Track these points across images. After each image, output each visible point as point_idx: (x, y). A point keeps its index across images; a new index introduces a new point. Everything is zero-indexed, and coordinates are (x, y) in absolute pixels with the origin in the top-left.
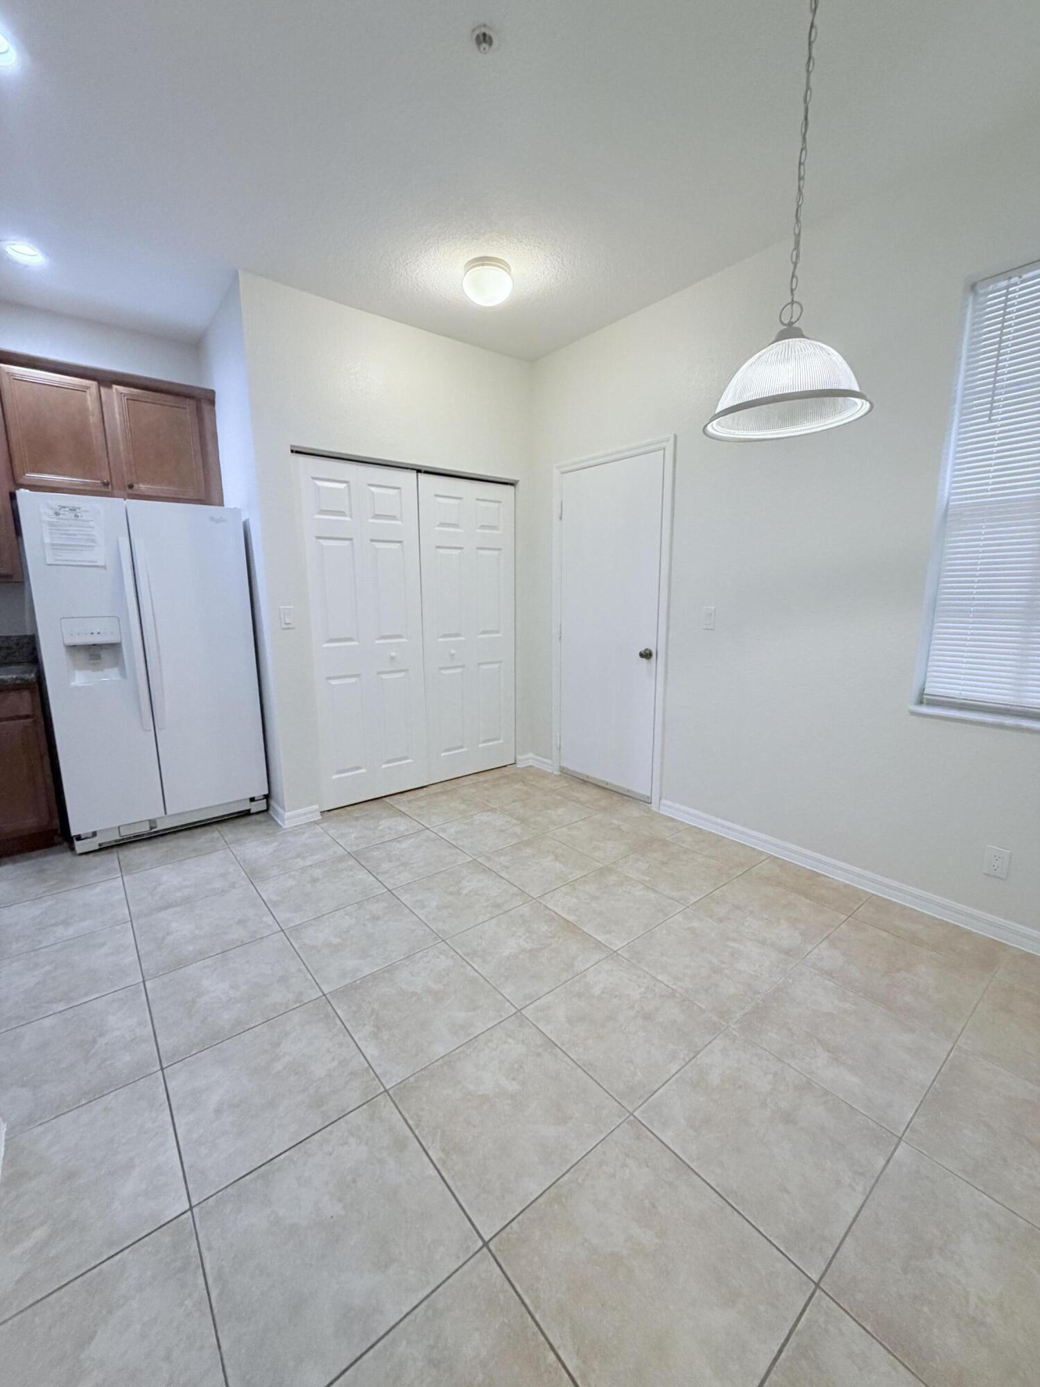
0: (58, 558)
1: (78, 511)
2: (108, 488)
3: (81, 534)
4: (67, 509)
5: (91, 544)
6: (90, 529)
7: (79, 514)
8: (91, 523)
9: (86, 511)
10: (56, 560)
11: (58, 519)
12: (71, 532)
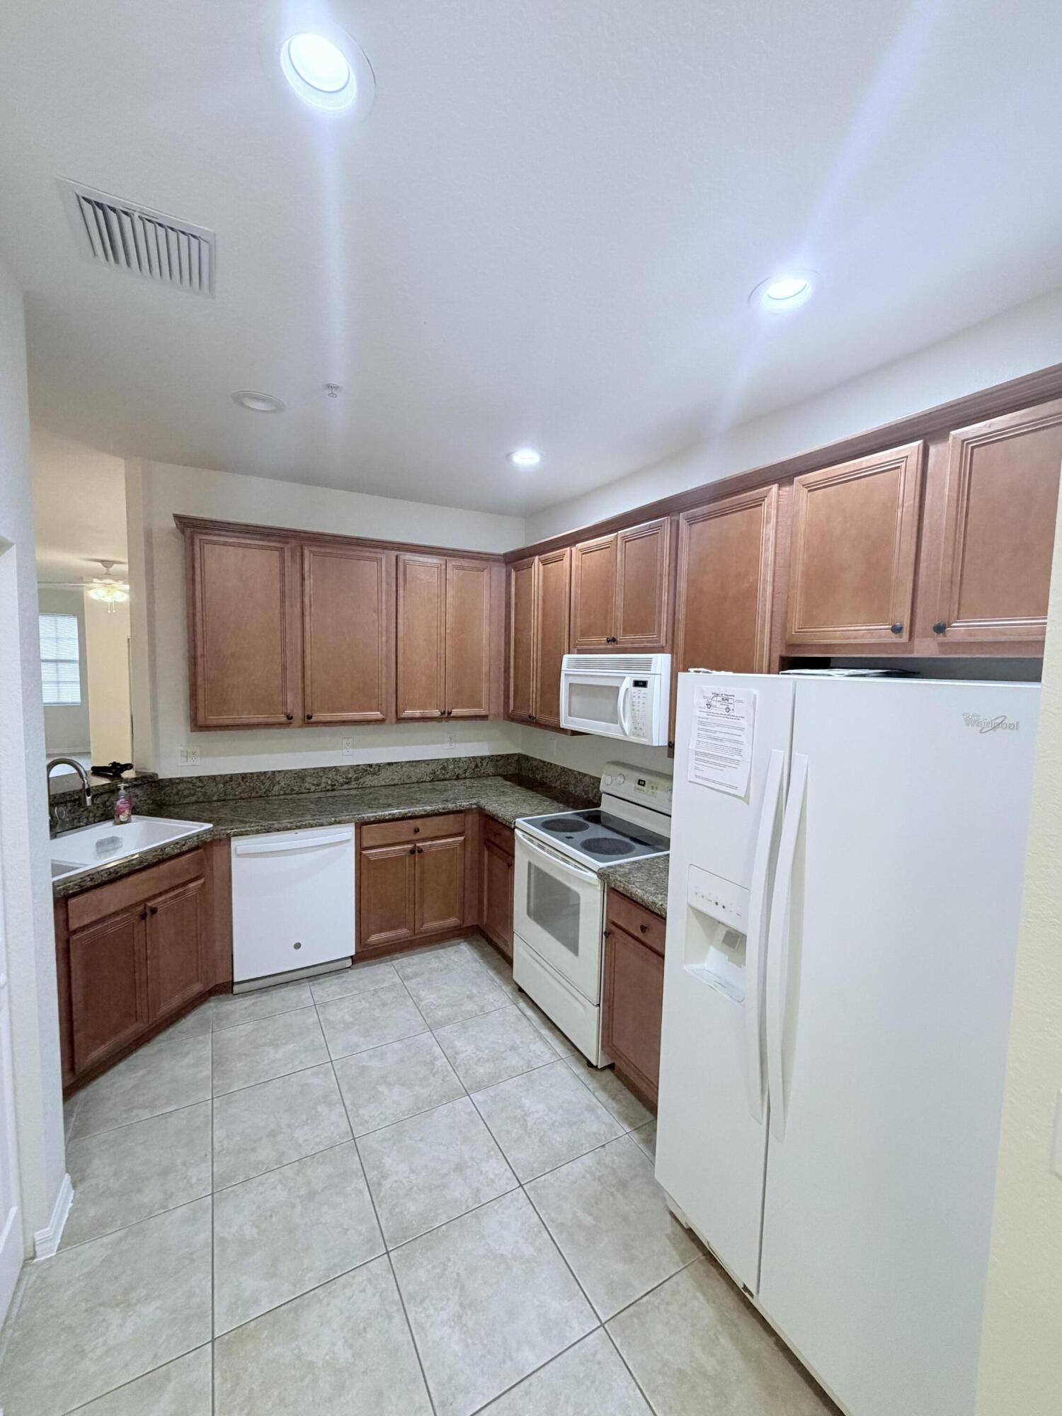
0: (699, 773)
1: (730, 701)
2: (901, 637)
3: (729, 741)
4: (720, 699)
5: (736, 757)
6: (738, 732)
7: (731, 707)
8: (742, 720)
9: (740, 701)
10: (697, 776)
11: (708, 714)
12: (717, 735)
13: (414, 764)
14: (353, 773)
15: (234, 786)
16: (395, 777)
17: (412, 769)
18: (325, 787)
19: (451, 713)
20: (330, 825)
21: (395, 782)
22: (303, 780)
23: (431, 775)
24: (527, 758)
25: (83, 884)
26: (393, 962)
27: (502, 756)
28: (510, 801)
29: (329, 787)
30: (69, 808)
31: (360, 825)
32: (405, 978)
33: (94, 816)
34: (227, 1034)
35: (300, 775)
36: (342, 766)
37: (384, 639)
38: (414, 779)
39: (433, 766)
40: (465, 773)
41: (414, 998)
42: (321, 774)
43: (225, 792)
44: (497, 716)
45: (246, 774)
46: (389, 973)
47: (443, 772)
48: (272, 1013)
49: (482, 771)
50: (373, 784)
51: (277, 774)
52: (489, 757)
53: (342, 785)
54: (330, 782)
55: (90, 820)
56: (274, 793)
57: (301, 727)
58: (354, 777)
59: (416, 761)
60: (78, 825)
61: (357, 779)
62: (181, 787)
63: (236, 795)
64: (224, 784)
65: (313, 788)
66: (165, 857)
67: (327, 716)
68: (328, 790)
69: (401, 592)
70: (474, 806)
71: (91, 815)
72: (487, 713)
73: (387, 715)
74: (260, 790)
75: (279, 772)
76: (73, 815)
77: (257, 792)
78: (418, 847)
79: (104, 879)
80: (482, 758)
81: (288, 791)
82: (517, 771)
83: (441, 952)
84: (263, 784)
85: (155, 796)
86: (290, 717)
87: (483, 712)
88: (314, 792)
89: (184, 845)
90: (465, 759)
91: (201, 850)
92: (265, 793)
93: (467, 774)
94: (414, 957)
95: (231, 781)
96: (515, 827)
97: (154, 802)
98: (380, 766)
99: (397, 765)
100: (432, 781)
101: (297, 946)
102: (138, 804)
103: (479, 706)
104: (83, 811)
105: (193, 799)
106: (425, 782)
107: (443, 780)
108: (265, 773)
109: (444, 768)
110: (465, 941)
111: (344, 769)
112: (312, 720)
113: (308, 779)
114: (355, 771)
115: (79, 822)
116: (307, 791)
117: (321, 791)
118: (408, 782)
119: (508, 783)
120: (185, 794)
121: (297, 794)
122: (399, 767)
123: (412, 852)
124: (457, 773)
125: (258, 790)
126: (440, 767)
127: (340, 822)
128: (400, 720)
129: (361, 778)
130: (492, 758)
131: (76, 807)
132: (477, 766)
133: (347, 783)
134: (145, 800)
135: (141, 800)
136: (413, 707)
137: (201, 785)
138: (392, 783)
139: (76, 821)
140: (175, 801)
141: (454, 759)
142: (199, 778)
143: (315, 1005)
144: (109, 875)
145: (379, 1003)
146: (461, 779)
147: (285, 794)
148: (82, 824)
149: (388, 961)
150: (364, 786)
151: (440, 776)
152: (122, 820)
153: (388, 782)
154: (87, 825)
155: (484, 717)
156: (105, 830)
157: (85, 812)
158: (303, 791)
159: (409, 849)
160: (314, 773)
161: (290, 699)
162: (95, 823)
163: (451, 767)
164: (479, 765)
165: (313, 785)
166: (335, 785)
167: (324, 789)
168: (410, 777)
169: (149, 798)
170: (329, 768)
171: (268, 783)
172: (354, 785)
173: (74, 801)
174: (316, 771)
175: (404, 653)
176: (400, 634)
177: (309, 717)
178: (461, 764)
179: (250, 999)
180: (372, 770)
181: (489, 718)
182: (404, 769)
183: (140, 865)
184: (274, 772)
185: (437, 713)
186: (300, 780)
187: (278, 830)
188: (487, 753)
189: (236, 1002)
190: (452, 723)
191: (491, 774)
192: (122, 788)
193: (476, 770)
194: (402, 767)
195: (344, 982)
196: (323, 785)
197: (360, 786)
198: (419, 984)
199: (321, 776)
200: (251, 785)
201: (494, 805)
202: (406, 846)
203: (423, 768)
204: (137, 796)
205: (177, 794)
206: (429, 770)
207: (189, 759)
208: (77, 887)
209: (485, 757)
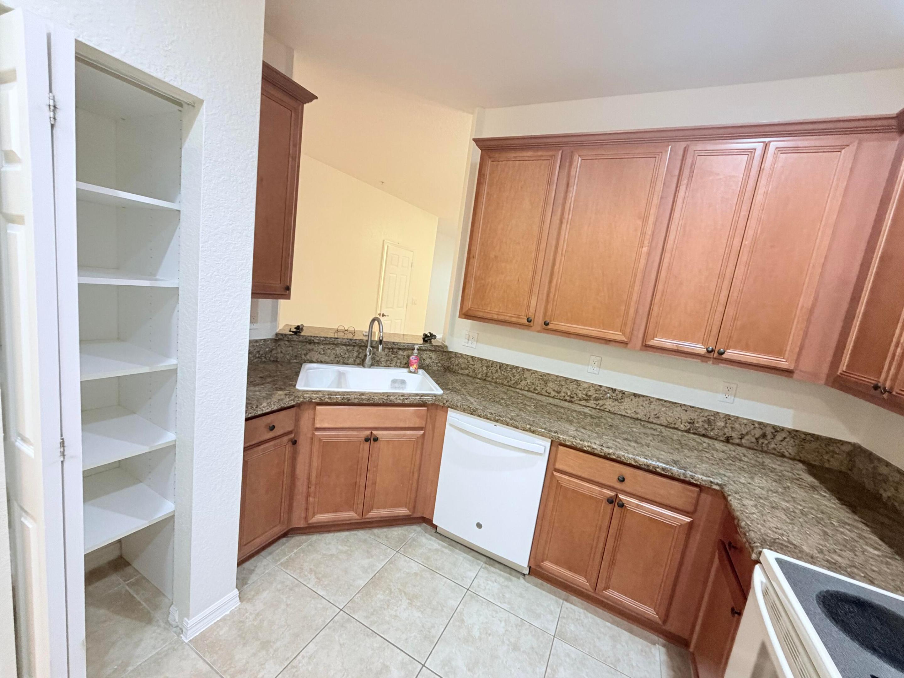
13: (668, 405)
14: (594, 392)
15: (494, 372)
16: (639, 411)
17: (663, 409)
18: (564, 397)
19: (723, 353)
20: (524, 430)
21: (639, 416)
22: (546, 383)
23: (687, 424)
24: (870, 456)
25: (323, 399)
26: (565, 603)
27: (816, 438)
28: (786, 510)
29: (568, 398)
30: (386, 352)
31: (556, 444)
32: (559, 635)
33: (400, 363)
34: (402, 562)
35: (545, 378)
36: (584, 382)
37: (645, 249)
38: (663, 421)
39: (694, 416)
40: (741, 439)
41: (549, 670)
42: (563, 383)
43: (487, 374)
44: (814, 376)
45: (503, 364)
46: (551, 613)
47: (706, 426)
48: (439, 570)
49: (773, 446)
50: (612, 410)
51: (526, 372)
52: (790, 432)
53: (580, 400)
54: (569, 394)
55: (398, 364)
56: (520, 386)
57: (538, 331)
58: (594, 396)
59: (670, 402)
60: (389, 365)
61: (596, 399)
62: (461, 360)
63: (493, 379)
64: (488, 367)
65: (553, 394)
66: (388, 401)
67: (564, 326)
68: (566, 400)
69: (681, 193)
70: (717, 487)
71: (399, 361)
72: (792, 367)
73: (630, 339)
74: (511, 380)
75: (528, 370)
76: (387, 358)
77: (508, 382)
78: (620, 500)
79: (338, 400)
80: (777, 430)
81: (532, 389)
82: (843, 468)
83: (626, 635)
84: (514, 376)
85: (444, 362)
86: (530, 320)
87: (784, 364)
88: (553, 397)
89: (406, 399)
90: (745, 421)
91: (425, 409)
92: (514, 384)
93: (743, 441)
94: (589, 615)
95: (492, 367)
96: (758, 562)
97: (443, 366)
98: (624, 393)
99: (644, 399)
100: (688, 431)
101: (479, 526)
102: (431, 364)
103: (780, 353)
104: (394, 357)
105: (466, 372)
106: (677, 429)
107: (704, 436)
108: (517, 367)
109: (709, 422)
110: (664, 646)
111: (586, 386)
112: (549, 327)
113: (550, 384)
114: (596, 391)
115: (391, 363)
116: (547, 394)
117: (559, 399)
118: (654, 422)
119: (810, 479)
120: (462, 367)
121: (538, 394)
122: (647, 403)
123: (611, 501)
124: (728, 435)
125: (509, 380)
126: (703, 419)
127: (533, 432)
128: (646, 347)
129: (601, 399)
130: (794, 434)
131: (390, 353)
132: (764, 436)
133: (586, 400)
134: (437, 363)
135: (433, 362)
136: (669, 335)
137: (472, 363)
138: (633, 415)
139: (388, 362)
140: (455, 369)
141: (728, 417)
142: (472, 357)
143: (468, 590)
144: (342, 399)
145: (512, 640)
146: (733, 444)
147: (528, 391)
148: (392, 365)
149: (560, 598)
150: (602, 408)
151: (701, 430)
152: (411, 370)
153: (630, 413)
154: (395, 367)
155: (788, 372)
156: (401, 373)
157: (395, 359)
158: (544, 392)
159: (608, 496)
160: (556, 381)
161: (533, 303)
162: (400, 367)
163: (721, 424)
164: (769, 436)
165: (554, 390)
166: (573, 397)
167: (562, 398)
168: (658, 417)
169: (440, 362)
170: (572, 379)
171: (518, 377)
172: (592, 403)
173: (389, 349)
174: (558, 379)
175: (669, 269)
176: (669, 246)
177: (546, 324)
178: (737, 426)
179: (439, 544)
180: (614, 395)
181: (795, 375)
182: (652, 406)
183: (367, 401)
184: (523, 369)
185: (701, 349)
186: (543, 382)
187: (480, 416)
188: (789, 425)
189: (430, 539)
190: (722, 367)
191: (786, 454)
192: (416, 349)
193: (761, 441)
194: (651, 403)
195: (507, 587)
196: (563, 394)
197: (598, 407)
198: (568, 655)
199: (562, 385)
200: (505, 374)
201: (746, 502)
202: (605, 491)
203: (678, 412)
204: (431, 358)
205: (458, 365)
206: (685, 417)
207: (470, 342)
208: (318, 399)
209: (783, 429)
